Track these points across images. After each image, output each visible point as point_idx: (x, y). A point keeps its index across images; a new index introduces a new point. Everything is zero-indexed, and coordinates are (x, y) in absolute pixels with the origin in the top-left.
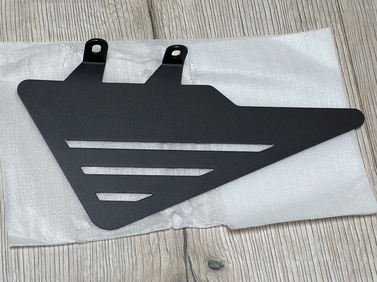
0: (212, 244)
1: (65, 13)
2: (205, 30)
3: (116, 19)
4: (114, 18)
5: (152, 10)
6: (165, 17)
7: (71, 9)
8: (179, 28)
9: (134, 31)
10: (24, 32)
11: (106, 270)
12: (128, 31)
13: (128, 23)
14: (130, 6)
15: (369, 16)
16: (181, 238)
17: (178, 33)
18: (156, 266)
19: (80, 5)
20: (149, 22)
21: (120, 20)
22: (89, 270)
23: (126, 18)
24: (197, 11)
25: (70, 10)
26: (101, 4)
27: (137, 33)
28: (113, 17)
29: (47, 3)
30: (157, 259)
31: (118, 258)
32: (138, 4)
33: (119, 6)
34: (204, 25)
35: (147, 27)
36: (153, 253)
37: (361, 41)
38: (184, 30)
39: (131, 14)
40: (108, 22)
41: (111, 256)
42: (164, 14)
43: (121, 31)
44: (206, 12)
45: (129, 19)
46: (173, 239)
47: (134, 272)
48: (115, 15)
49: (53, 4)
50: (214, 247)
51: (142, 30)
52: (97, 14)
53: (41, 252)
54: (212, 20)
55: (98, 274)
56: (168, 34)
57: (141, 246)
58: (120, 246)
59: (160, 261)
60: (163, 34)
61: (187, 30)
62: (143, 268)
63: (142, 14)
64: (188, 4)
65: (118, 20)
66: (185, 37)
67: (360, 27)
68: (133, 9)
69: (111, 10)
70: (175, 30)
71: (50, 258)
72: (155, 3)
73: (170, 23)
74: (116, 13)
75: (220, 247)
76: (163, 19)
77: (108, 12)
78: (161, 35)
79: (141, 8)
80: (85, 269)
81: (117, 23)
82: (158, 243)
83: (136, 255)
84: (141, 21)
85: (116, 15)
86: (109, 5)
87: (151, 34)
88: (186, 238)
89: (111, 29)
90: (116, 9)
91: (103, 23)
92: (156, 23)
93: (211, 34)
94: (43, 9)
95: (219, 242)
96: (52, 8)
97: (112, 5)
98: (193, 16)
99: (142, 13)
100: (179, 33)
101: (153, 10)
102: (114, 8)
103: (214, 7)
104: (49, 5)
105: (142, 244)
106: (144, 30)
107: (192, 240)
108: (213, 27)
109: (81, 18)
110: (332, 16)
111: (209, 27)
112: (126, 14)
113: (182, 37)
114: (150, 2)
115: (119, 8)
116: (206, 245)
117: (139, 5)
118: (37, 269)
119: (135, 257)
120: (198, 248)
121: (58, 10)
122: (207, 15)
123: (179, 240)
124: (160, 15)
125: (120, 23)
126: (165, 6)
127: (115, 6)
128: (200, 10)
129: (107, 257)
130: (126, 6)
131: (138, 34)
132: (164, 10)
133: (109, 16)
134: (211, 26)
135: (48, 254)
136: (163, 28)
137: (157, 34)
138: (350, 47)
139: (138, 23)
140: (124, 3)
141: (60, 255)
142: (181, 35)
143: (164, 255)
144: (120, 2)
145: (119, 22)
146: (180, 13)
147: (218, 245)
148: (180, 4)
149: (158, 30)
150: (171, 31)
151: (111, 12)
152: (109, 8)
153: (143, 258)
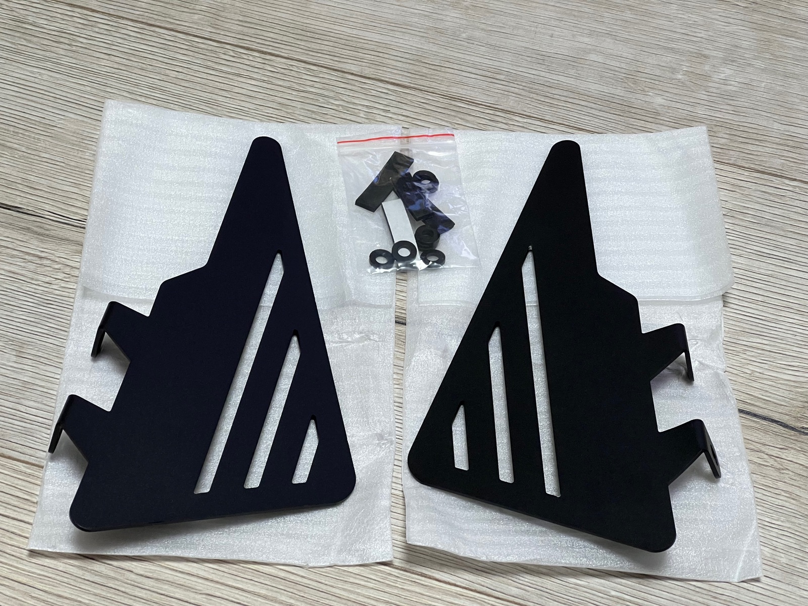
0: (792, 393)
11: (785, 533)
15: (516, 81)
16: (770, 426)
18: (801, 471)
22: (778, 554)
30: (791, 466)
31: (774, 512)
36: (781, 467)
37: (552, 105)
41: (767, 520)
46: (768, 436)
47: (803, 501)
50: (798, 392)
55: (789, 545)
59: (796, 463)
62: (800, 487)
75: (799, 386)
80: (776, 558)
82: (767, 454)
83: (776, 489)
88: (772, 420)
89: (399, 379)
95: (792, 384)
105: (762, 474)
107: (778, 414)
110: (498, 119)
116: (791, 401)
119: (780, 491)
120: (792, 412)
123: (772, 428)
129: (767, 524)
135: (736, 594)
143: (789, 455)
147: (797, 387)
153: (785, 482)
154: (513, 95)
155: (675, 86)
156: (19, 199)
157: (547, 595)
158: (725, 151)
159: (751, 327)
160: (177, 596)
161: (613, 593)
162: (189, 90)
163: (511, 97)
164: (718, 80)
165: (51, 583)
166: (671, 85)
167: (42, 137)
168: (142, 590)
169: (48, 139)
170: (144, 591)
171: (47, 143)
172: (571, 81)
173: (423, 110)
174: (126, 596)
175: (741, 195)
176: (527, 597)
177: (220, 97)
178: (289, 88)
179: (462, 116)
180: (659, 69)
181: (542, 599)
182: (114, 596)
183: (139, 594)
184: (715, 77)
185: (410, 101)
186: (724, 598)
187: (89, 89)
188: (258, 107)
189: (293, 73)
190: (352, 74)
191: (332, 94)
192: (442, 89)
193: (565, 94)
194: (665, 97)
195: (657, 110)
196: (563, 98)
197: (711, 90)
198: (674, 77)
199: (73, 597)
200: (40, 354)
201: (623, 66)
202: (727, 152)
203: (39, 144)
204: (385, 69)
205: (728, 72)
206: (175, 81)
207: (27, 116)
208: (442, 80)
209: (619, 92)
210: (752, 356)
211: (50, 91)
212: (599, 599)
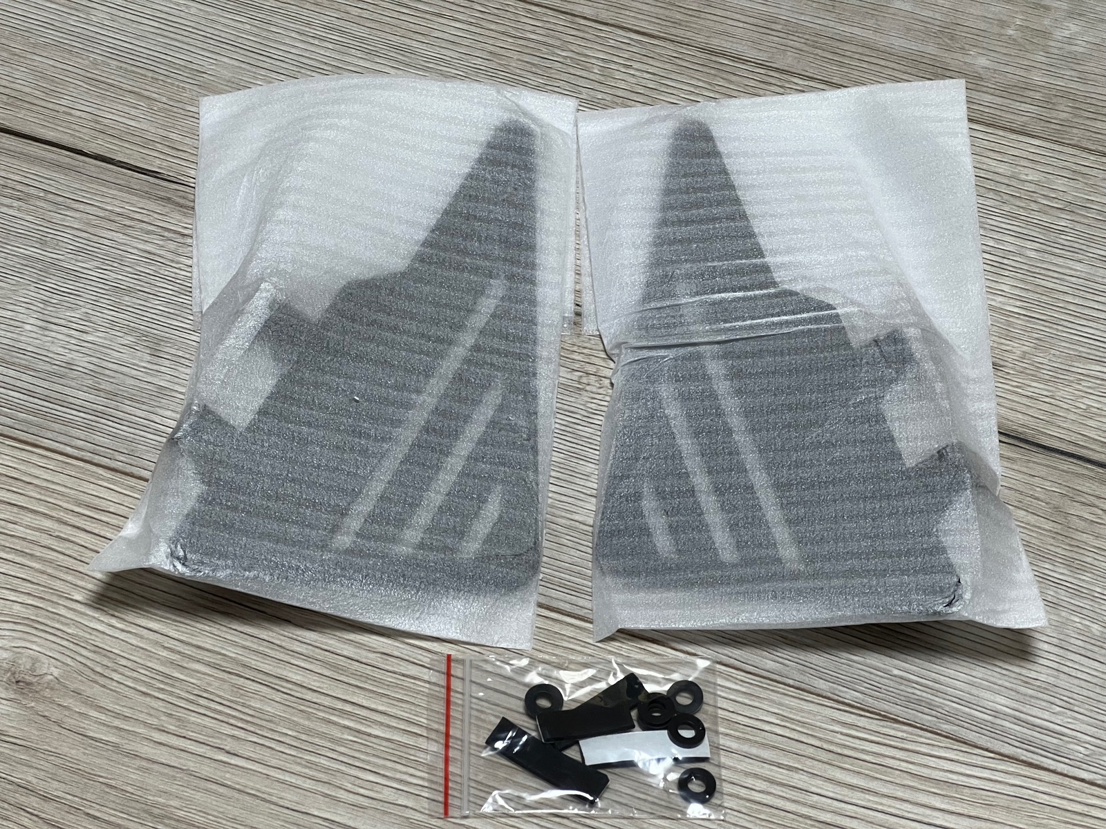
1: (566, 456)
10: (572, 534)
15: (796, 32)
26: (572, 393)
37: (842, 64)
41: (1098, 590)
52: (591, 408)
58: (1083, 568)
67: (813, 54)
69: (593, 384)
74: (602, 379)
77: (594, 390)
90: (595, 376)
97: (584, 378)
102: (590, 378)
110: (773, 81)
115: (593, 370)
118: (1076, 709)
127: (587, 374)
130: (596, 359)
133: (604, 393)
135: (1053, 679)
140: (588, 359)
141: (1063, 662)
151: (598, 385)
154: (792, 50)
155: (1005, 45)
156: (158, 162)
157: (811, 671)
158: (1065, 129)
159: (1089, 351)
160: (345, 653)
161: (896, 672)
162: (375, 32)
163: (789, 53)
164: (1060, 38)
165: (189, 631)
166: (1000, 43)
167: (187, 86)
168: (302, 645)
169: (195, 88)
170: (305, 646)
171: (194, 93)
172: (869, 34)
173: (675, 67)
174: (282, 650)
175: (1083, 185)
176: (786, 672)
177: (415, 42)
178: (503, 33)
179: (724, 76)
180: (984, 21)
181: (805, 675)
182: (266, 650)
183: (298, 649)
184: (1058, 34)
185: (658, 54)
186: (1038, 683)
187: (248, 27)
188: (463, 56)
189: (509, 15)
190: (585, 18)
191: (558, 43)
192: (699, 40)
193: (860, 50)
194: (991, 58)
195: (979, 74)
196: (857, 56)
197: (1053, 50)
198: (1003, 31)
199: (216, 649)
200: (180, 353)
201: (937, 16)
202: (1068, 129)
203: (185, 95)
204: (627, 13)
205: (1074, 28)
206: (357, 20)
207: (169, 58)
208: (701, 29)
209: (931, 49)
210: (1089, 387)
211: (199, 28)
212: (878, 679)
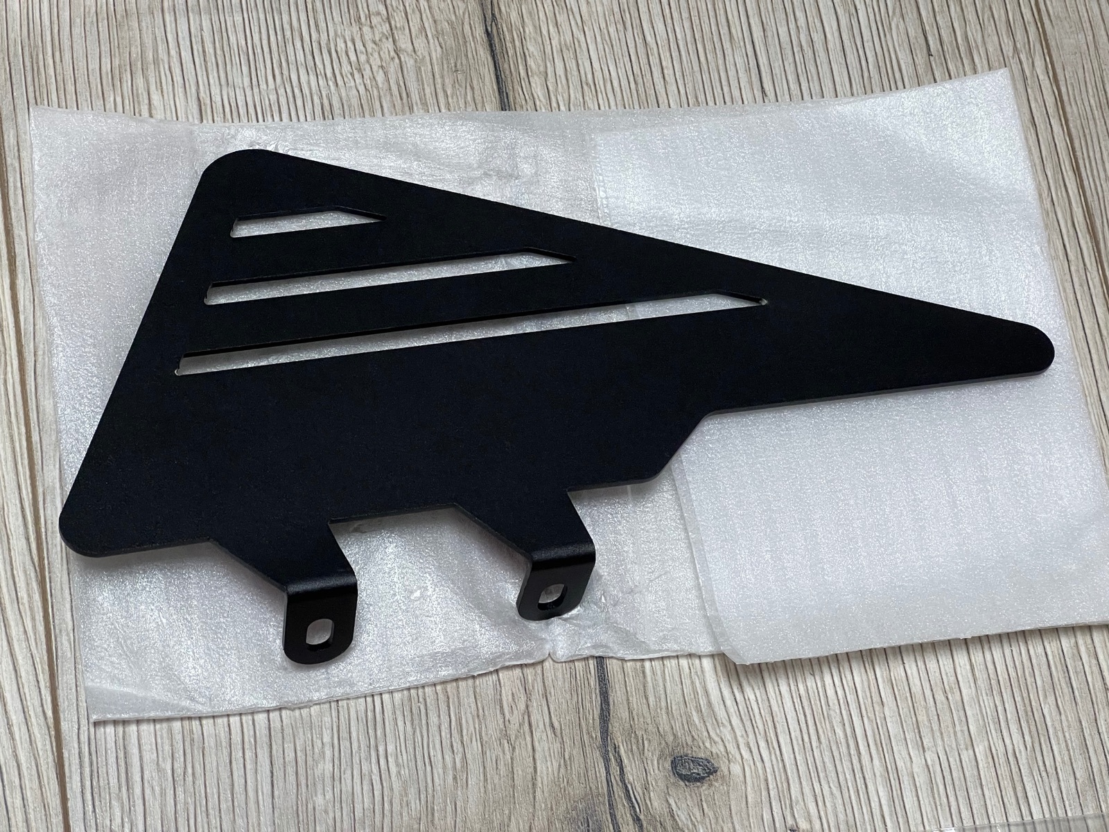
0: (682, 706)
1: (244, 43)
2: (649, 84)
3: (393, 59)
4: (385, 56)
5: (494, 28)
6: (531, 48)
7: (260, 32)
8: (574, 79)
9: (445, 92)
10: (127, 102)
11: (377, 787)
12: (428, 91)
13: (426, 69)
14: (430, 20)
17: (572, 96)
18: (520, 772)
19: (285, 18)
20: (486, 63)
21: (402, 59)
22: (328, 788)
23: (419, 53)
24: (625, 28)
25: (257, 34)
26: (347, 15)
27: (452, 98)
28: (382, 53)
29: (190, 14)
30: (523, 753)
31: (412, 753)
32: (455, 12)
33: (398, 20)
34: (645, 68)
35: (481, 77)
36: (513, 738)
38: (587, 84)
39: (434, 43)
40: (367, 67)
41: (391, 748)
42: (530, 39)
43: (407, 94)
44: (651, 29)
45: (428, 58)
46: (568, 696)
47: (459, 793)
48: (388, 45)
49: (208, 17)
50: (689, 717)
51: (468, 87)
52: (336, 46)
53: (192, 740)
54: (668, 55)
55: (356, 800)
56: (542, 98)
57: (478, 716)
58: (416, 717)
59: (534, 759)
60: (527, 97)
61: (597, 86)
62: (486, 780)
63: (465, 42)
64: (599, 9)
65: (397, 61)
66: (591, 105)
67: (1100, 66)
68: (439, 28)
69: (376, 32)
70: (562, 87)
71: (216, 755)
72: (503, 9)
73: (549, 65)
74: (391, 39)
75: (705, 715)
76: (527, 54)
77: (368, 37)
78: (524, 102)
79: (463, 23)
80: (319, 787)
81: (393, 68)
82: (527, 707)
83: (462, 743)
84: (464, 62)
85: (391, 47)
86: (369, 16)
87: (494, 99)
88: (607, 692)
89: (378, 88)
90: (391, 29)
91: (355, 72)
92: (506, 66)
93: (667, 94)
94: (180, 34)
95: (703, 702)
96: (204, 28)
97: (379, 19)
98: (614, 43)
99: (465, 38)
100: (575, 93)
101: (497, 29)
102: (384, 27)
103: (676, 15)
104: (198, 22)
105: (481, 711)
106: (472, 88)
107: (624, 698)
108: (672, 76)
109: (292, 58)
110: (1020, 35)
111: (661, 76)
112: (420, 43)
113: (584, 107)
114: (490, 7)
115: (398, 25)
116: (664, 712)
117: (457, 14)
118: (180, 790)
119: (461, 749)
120: (641, 720)
121: (225, 34)
122: (654, 41)
123: (588, 697)
124: (517, 43)
125: (402, 70)
126: (531, 16)
127: (388, 18)
128: (634, 26)
129: (381, 749)
130: (419, 20)
131: (455, 100)
132: (529, 29)
133: (370, 50)
134: (665, 71)
135: (213, 744)
136: (527, 80)
137: (511, 99)
138: (1071, 125)
139: (456, 66)
140: (413, 11)
141: (247, 746)
142: (581, 100)
143: (544, 742)
144: (402, 7)
145: (401, 68)
146: (575, 36)
147: (699, 711)
148: (576, 10)
149: (513, 87)
150: (550, 88)
151: (377, 39)
152: (372, 27)
153: (484, 753)
